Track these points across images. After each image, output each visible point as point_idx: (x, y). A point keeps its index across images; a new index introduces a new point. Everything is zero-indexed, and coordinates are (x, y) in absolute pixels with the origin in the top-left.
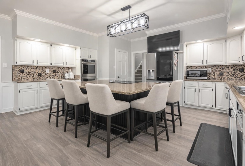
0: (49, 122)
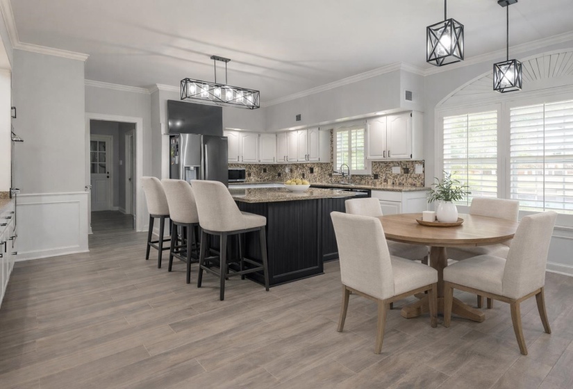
0: (147, 258)
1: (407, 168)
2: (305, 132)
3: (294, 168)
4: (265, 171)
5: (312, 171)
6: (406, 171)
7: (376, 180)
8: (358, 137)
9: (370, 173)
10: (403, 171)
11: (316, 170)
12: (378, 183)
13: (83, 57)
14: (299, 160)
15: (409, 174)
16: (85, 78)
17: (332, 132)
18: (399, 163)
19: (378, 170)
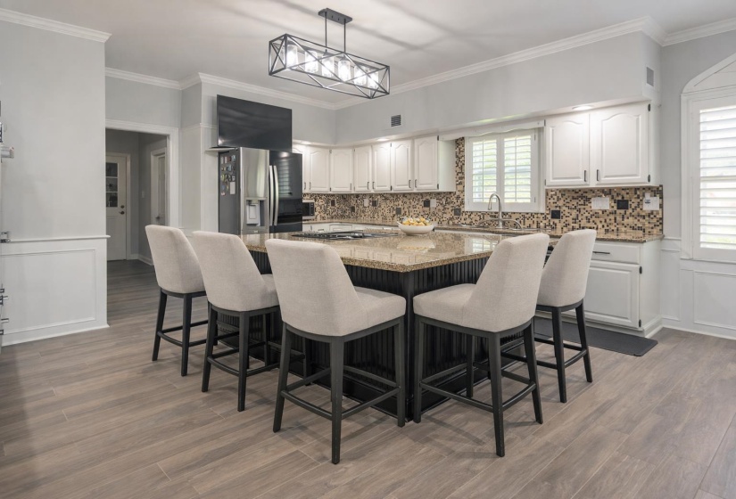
1: (624, 199)
2: (406, 145)
3: (379, 199)
4: (333, 204)
5: (427, 204)
6: (623, 204)
7: (556, 221)
8: (519, 149)
9: (542, 209)
10: (615, 205)
11: (434, 203)
12: (559, 226)
13: (103, 37)
14: (395, 188)
15: (630, 211)
16: (106, 66)
17: (459, 143)
18: (607, 192)
19: (561, 203)
